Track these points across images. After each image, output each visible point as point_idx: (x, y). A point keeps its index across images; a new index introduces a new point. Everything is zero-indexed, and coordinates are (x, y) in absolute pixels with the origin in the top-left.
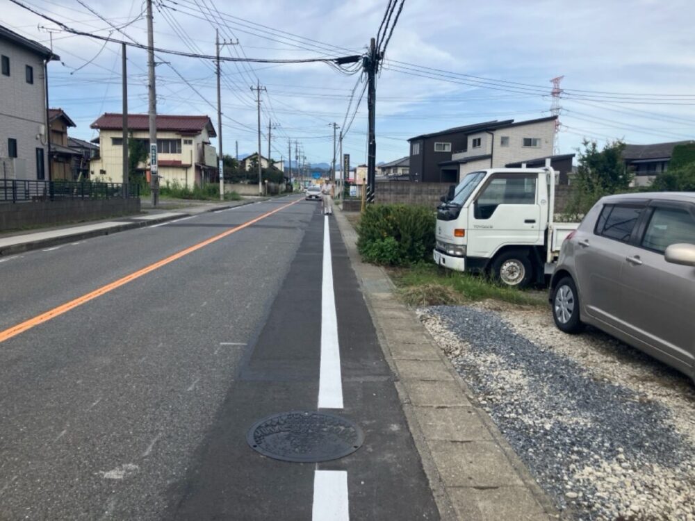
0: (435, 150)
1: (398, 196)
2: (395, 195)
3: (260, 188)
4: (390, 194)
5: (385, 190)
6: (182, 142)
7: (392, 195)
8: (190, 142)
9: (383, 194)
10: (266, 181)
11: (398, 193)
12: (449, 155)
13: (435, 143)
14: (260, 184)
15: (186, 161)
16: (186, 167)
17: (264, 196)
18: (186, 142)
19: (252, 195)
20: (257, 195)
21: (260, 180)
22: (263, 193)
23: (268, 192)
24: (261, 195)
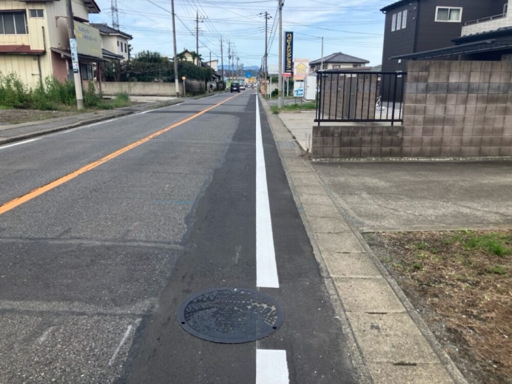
0: (436, 20)
1: (491, 106)
2: (481, 105)
3: (177, 87)
4: (465, 101)
5: (449, 89)
6: (28, 13)
7: (472, 105)
8: (40, 14)
9: (444, 101)
10: (184, 78)
11: (490, 100)
12: (458, 27)
13: (437, 8)
14: (177, 81)
15: (36, 45)
16: (38, 56)
17: (182, 96)
18: (34, 13)
19: (168, 96)
20: (174, 96)
21: (177, 76)
22: (180, 93)
23: (187, 91)
24: (178, 95)
